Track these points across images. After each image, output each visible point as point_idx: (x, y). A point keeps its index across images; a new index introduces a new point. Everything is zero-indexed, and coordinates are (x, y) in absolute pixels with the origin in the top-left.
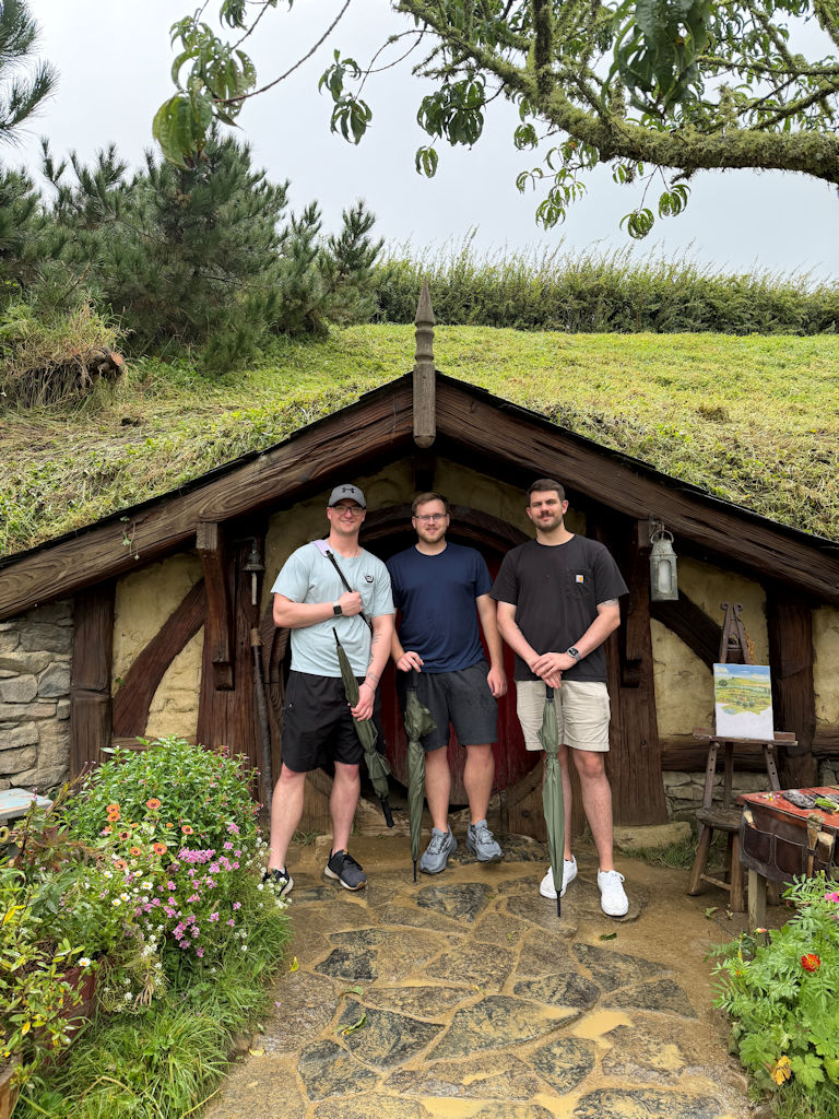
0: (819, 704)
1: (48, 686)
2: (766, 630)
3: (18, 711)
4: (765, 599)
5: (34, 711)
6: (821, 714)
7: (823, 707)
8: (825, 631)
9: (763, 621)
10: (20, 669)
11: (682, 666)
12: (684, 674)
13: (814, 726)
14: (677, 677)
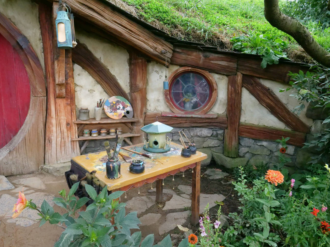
0: (148, 103)
2: (129, 71)
4: (128, 58)
6: (149, 108)
7: (150, 105)
8: (152, 72)
9: (127, 67)
11: (90, 88)
12: (91, 91)
13: (145, 113)
14: (87, 92)
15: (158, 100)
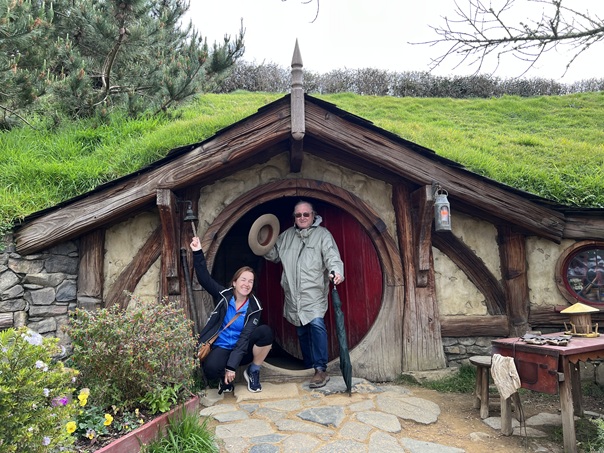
0: (531, 295)
1: (63, 294)
2: (498, 251)
3: (43, 310)
4: (497, 234)
5: (54, 310)
6: (533, 301)
7: (534, 297)
8: (533, 251)
9: (497, 247)
10: (44, 284)
11: (450, 274)
12: (452, 279)
13: (529, 308)
14: (448, 281)
15: (547, 289)
